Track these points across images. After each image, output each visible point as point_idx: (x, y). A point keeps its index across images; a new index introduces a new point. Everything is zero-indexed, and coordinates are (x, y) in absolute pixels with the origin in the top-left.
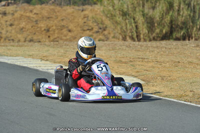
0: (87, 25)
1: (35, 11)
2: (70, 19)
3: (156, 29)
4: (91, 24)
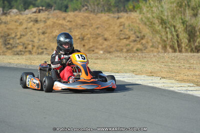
0: (123, 34)
1: (68, 19)
2: (106, 27)
3: (197, 38)
4: (127, 33)
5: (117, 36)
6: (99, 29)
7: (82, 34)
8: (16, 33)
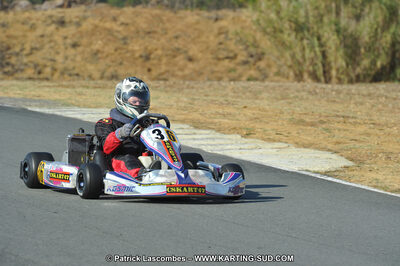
0: (224, 50)
1: (122, 19)
2: (192, 36)
3: (362, 59)
4: (232, 47)
5: (212, 54)
6: (180, 41)
7: (146, 48)
8: (23, 45)
